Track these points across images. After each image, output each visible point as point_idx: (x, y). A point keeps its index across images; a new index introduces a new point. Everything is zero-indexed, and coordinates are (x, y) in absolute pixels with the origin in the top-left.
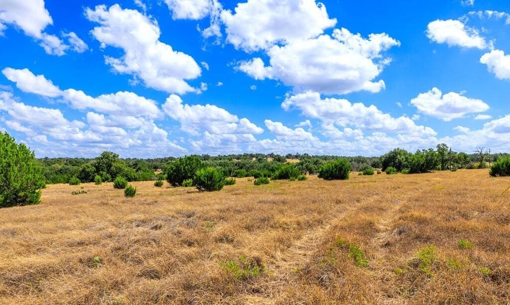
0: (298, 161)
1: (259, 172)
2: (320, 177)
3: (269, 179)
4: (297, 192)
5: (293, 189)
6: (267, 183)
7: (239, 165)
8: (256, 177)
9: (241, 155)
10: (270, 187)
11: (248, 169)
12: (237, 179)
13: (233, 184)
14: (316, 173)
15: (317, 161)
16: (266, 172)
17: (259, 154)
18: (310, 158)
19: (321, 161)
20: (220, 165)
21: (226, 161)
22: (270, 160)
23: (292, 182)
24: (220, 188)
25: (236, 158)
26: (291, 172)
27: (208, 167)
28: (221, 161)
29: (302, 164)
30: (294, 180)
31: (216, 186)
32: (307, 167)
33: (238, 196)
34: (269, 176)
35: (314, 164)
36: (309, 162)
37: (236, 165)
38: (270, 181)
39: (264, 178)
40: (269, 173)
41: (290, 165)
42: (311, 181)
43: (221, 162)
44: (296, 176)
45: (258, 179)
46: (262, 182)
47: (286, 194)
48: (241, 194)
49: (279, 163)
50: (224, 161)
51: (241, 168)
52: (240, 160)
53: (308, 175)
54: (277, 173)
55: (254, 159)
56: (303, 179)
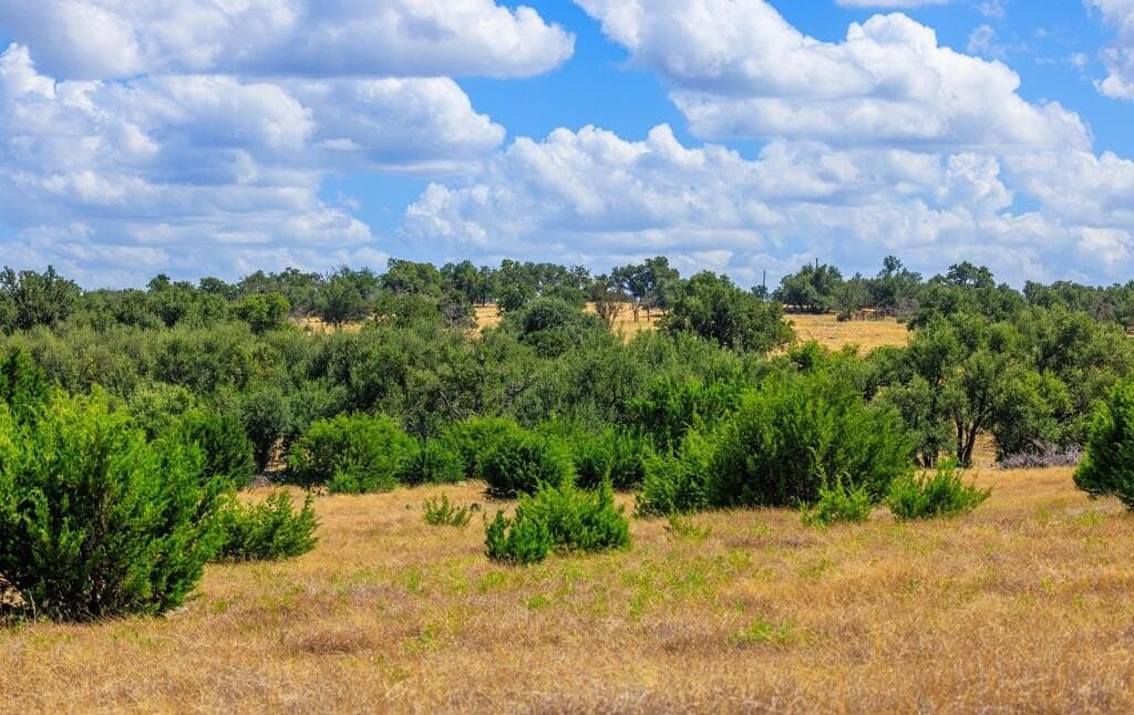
0: (890, 335)
1: (527, 438)
2: (1094, 481)
3: (625, 502)
4: (883, 630)
5: (847, 595)
6: (611, 539)
7: (344, 377)
8: (502, 483)
9: (361, 281)
10: (631, 580)
11: (426, 412)
12: (330, 509)
13: (291, 549)
14: (1063, 443)
15: (1068, 337)
16: (601, 438)
17: (534, 273)
18: (1005, 304)
19: (1102, 334)
20: (169, 372)
21: (229, 332)
22: (632, 323)
23: (838, 533)
24: (169, 586)
25: (312, 310)
26: (827, 435)
27: (59, 396)
28: (180, 332)
29: (930, 364)
30: (855, 517)
31: (137, 574)
32: (975, 387)
33: (343, 663)
34: (627, 478)
35: (1041, 366)
36: (997, 344)
37: (317, 371)
38: (635, 527)
39: (576, 501)
40: (626, 445)
41: (824, 377)
42: (1010, 522)
43: (174, 348)
44: (871, 475)
45: (523, 500)
46: (564, 534)
47: (783, 646)
48: (365, 643)
49: (726, 357)
50: (204, 335)
51: (366, 399)
52: (353, 329)
53: (984, 470)
54: (702, 446)
55: (487, 316)
56: (940, 502)
